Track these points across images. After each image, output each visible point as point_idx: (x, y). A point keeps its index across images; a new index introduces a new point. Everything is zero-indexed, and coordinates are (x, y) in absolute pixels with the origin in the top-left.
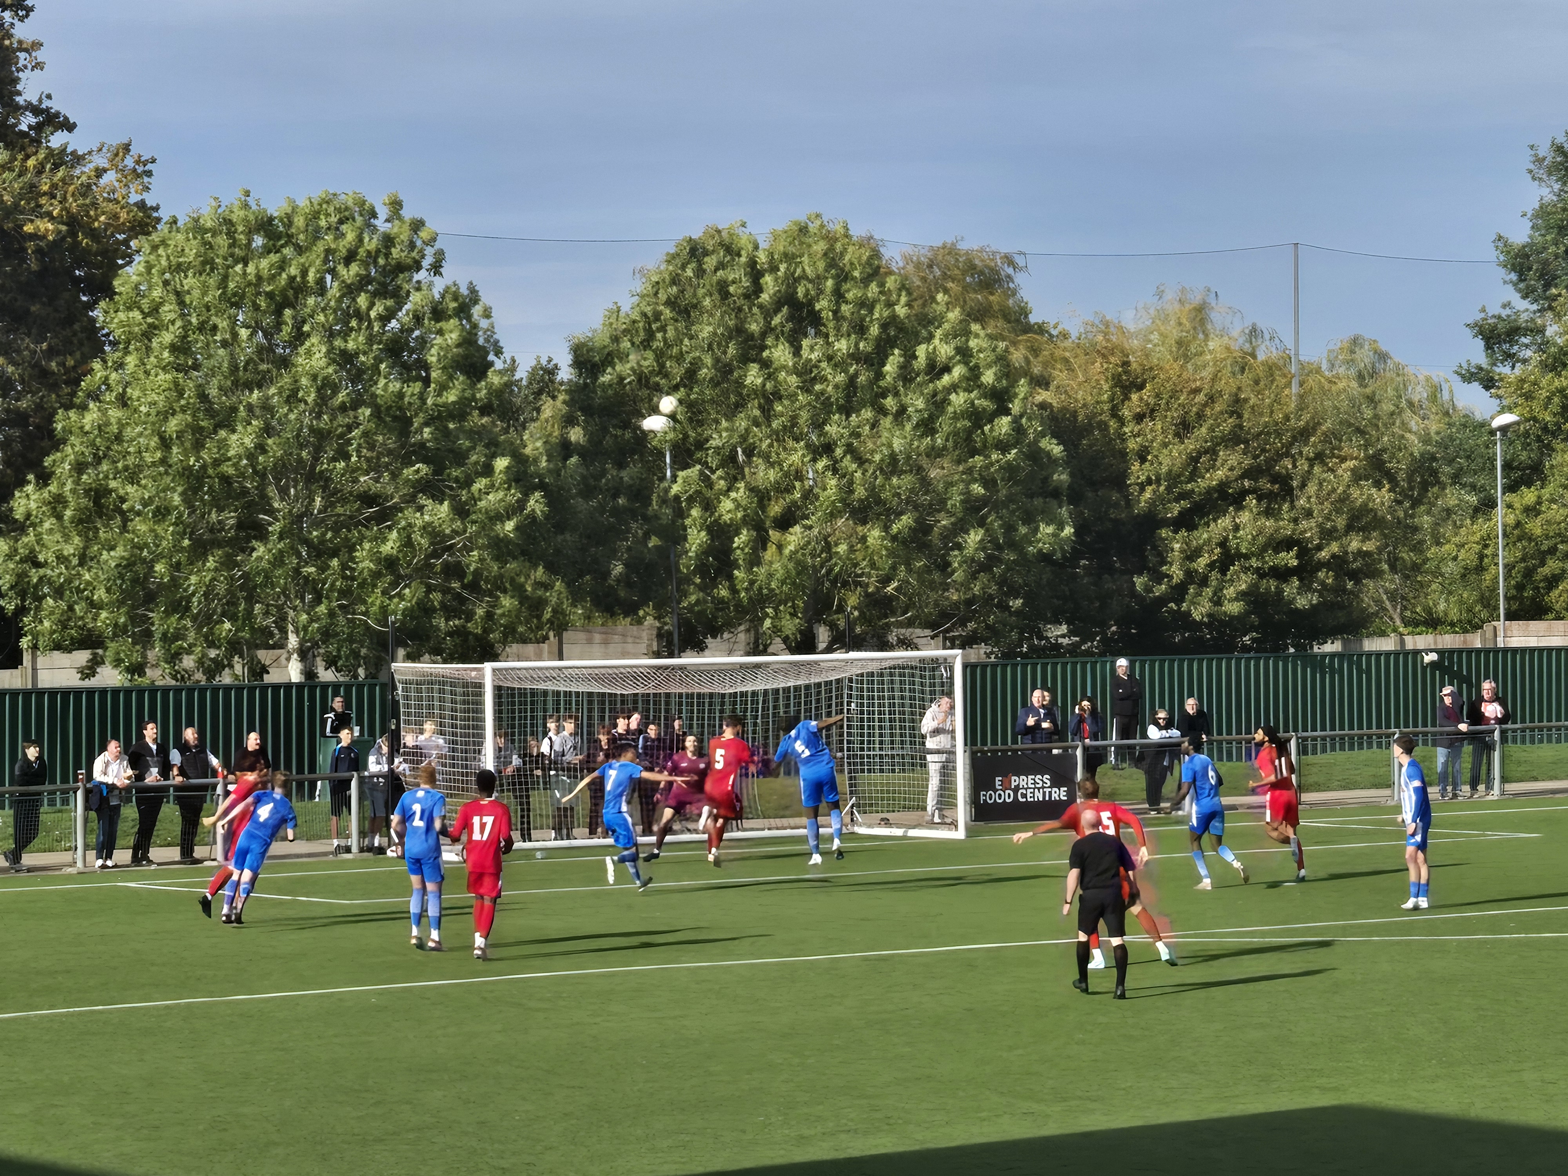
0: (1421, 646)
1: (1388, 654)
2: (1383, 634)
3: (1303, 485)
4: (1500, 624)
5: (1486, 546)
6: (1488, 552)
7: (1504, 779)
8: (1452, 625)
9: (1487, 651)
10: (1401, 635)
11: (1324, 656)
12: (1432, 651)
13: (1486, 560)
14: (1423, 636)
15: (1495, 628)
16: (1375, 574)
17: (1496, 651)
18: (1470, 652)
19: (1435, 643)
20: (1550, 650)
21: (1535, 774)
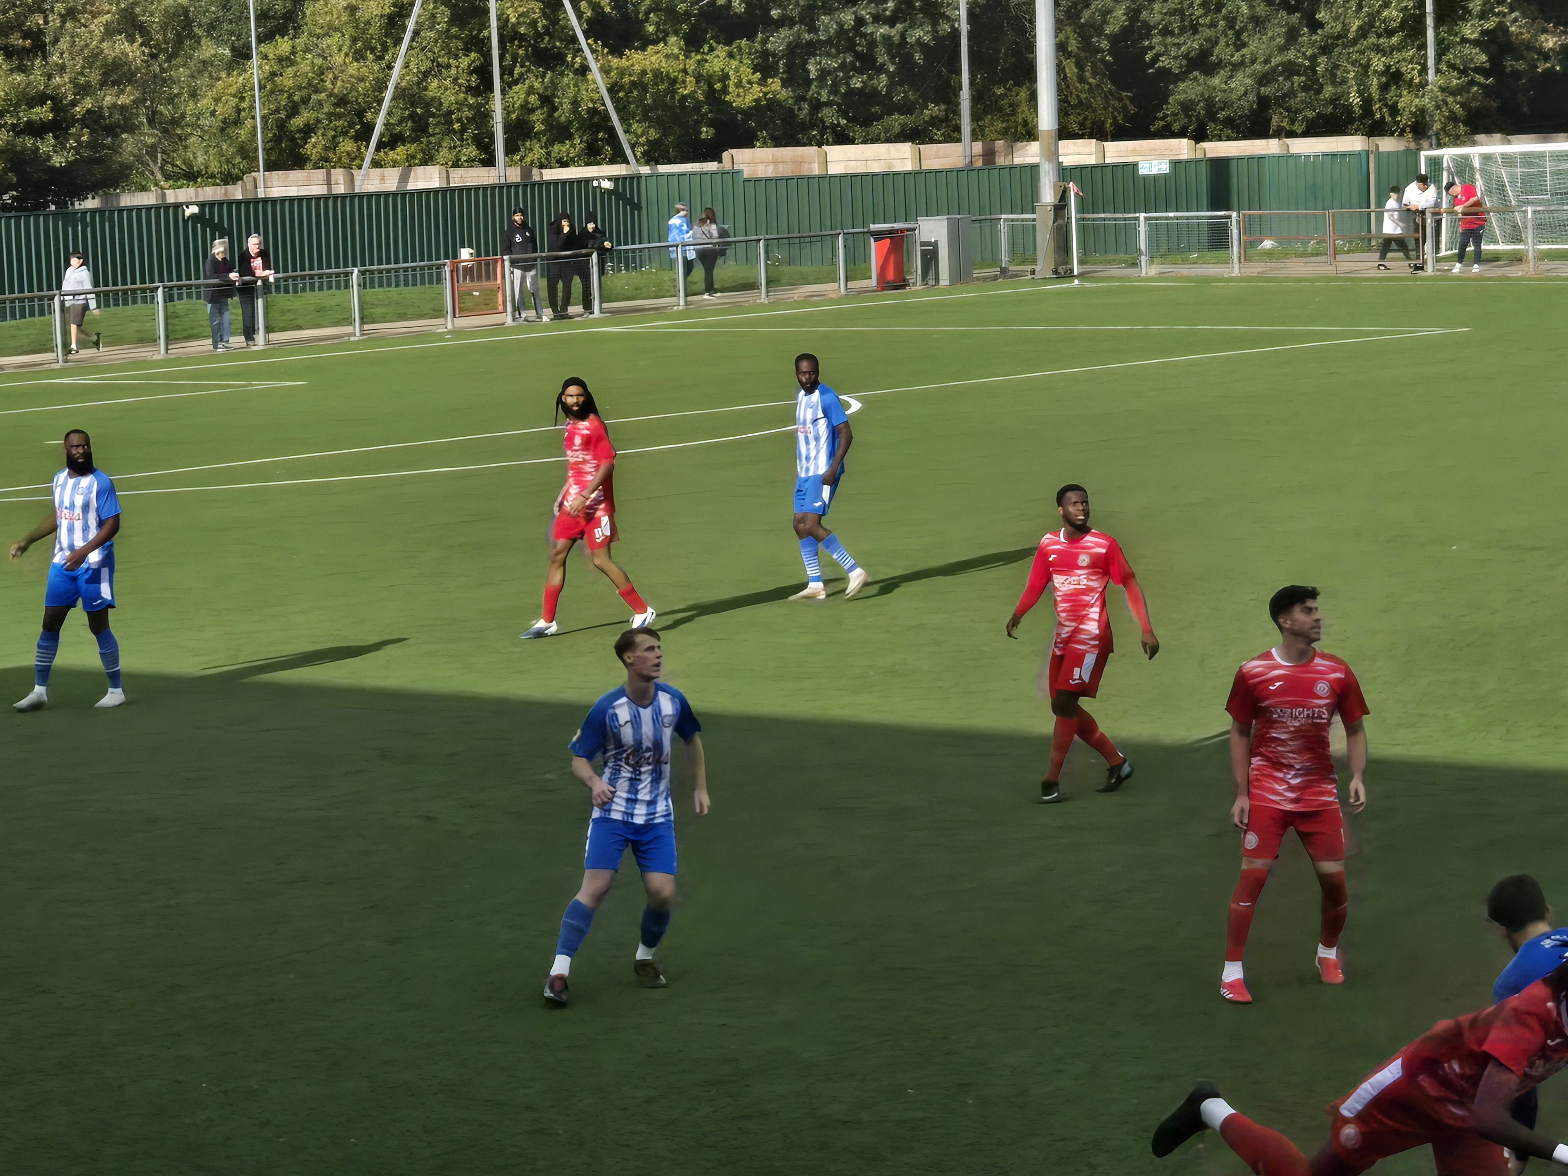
0: (182, 199)
1: (149, 208)
2: (144, 189)
3: (56, 41)
4: (260, 175)
5: (242, 99)
6: (244, 105)
7: (269, 329)
8: (213, 176)
9: (247, 203)
10: (162, 188)
11: (84, 212)
12: (192, 203)
13: (243, 114)
14: (184, 190)
15: (255, 180)
16: (131, 129)
17: (256, 201)
18: (230, 203)
19: (197, 196)
20: (309, 199)
21: (298, 322)
